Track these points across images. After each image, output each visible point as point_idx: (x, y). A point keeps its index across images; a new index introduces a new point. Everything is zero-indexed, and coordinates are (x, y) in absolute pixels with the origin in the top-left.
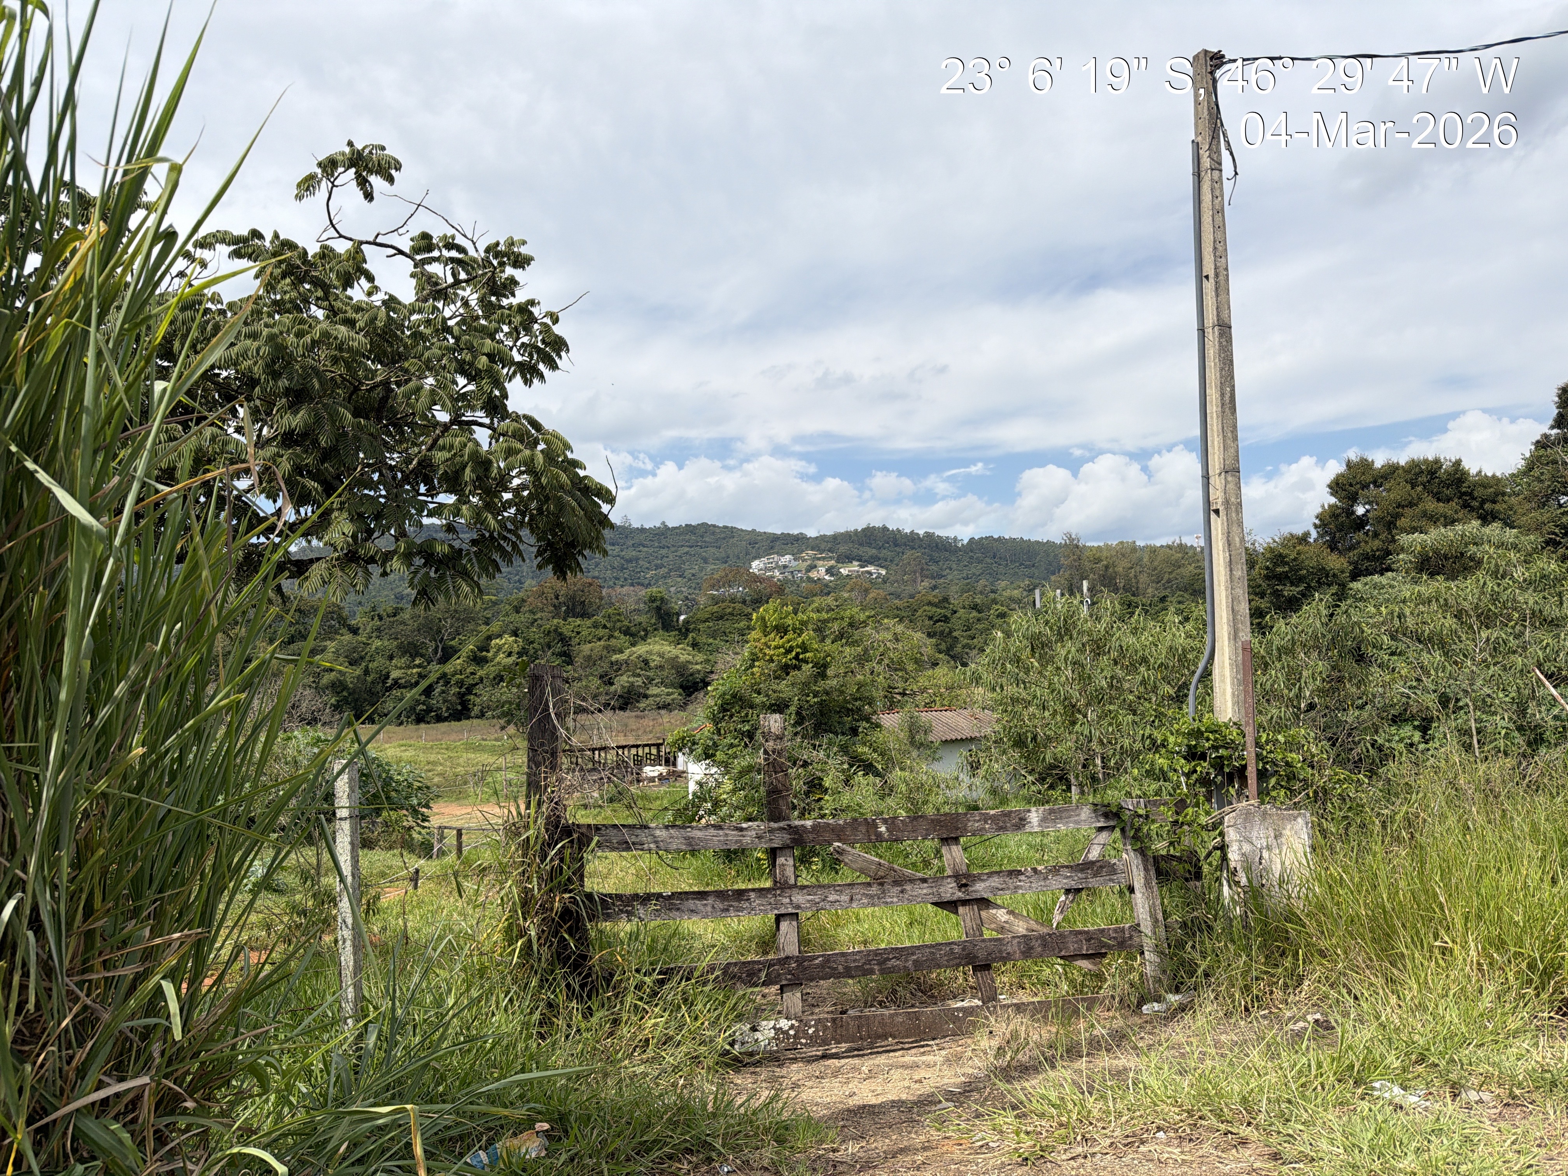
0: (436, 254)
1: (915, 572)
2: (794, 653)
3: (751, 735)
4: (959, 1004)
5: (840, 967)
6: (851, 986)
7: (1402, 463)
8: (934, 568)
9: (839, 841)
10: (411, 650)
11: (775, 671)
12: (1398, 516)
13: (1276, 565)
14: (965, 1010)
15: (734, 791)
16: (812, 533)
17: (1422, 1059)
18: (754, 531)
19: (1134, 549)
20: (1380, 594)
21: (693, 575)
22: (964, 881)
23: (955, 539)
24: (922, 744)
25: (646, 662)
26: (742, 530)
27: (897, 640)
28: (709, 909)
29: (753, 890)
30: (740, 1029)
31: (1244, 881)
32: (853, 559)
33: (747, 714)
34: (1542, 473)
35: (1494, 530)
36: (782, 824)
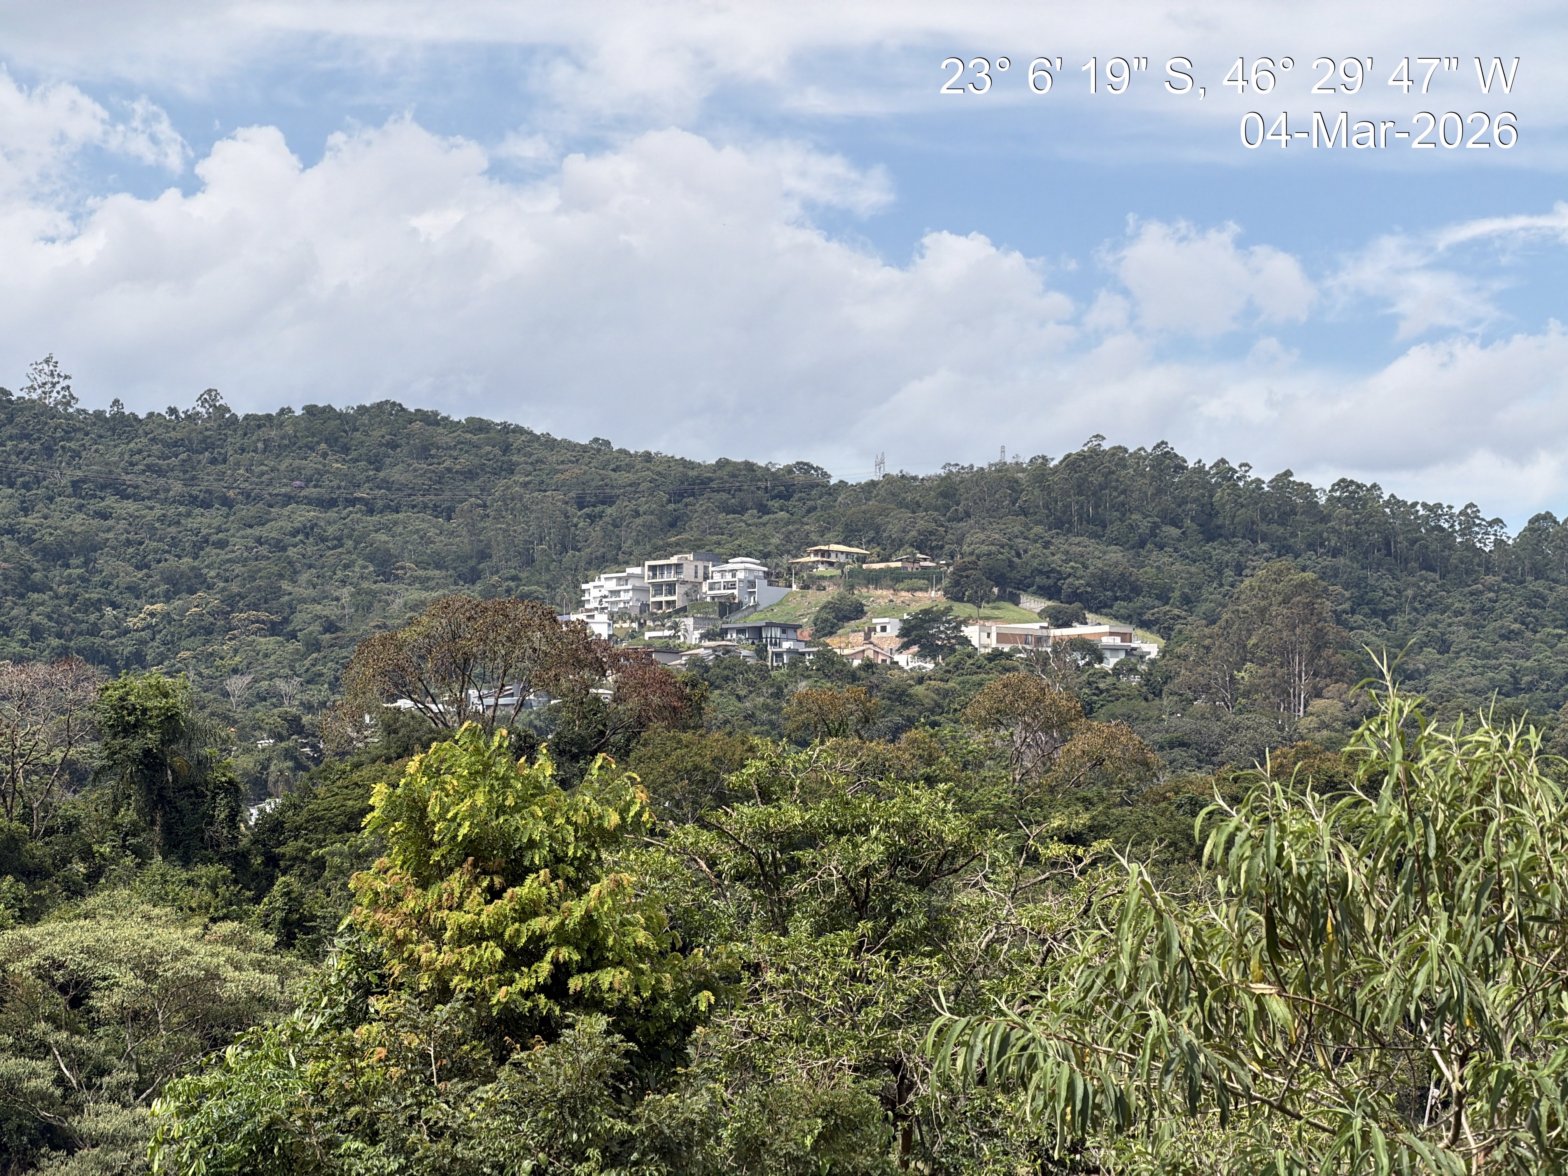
2: (543, 968)
11: (452, 1043)
18: (600, 446)
23: (1469, 516)
25: (77, 992)
32: (1024, 586)
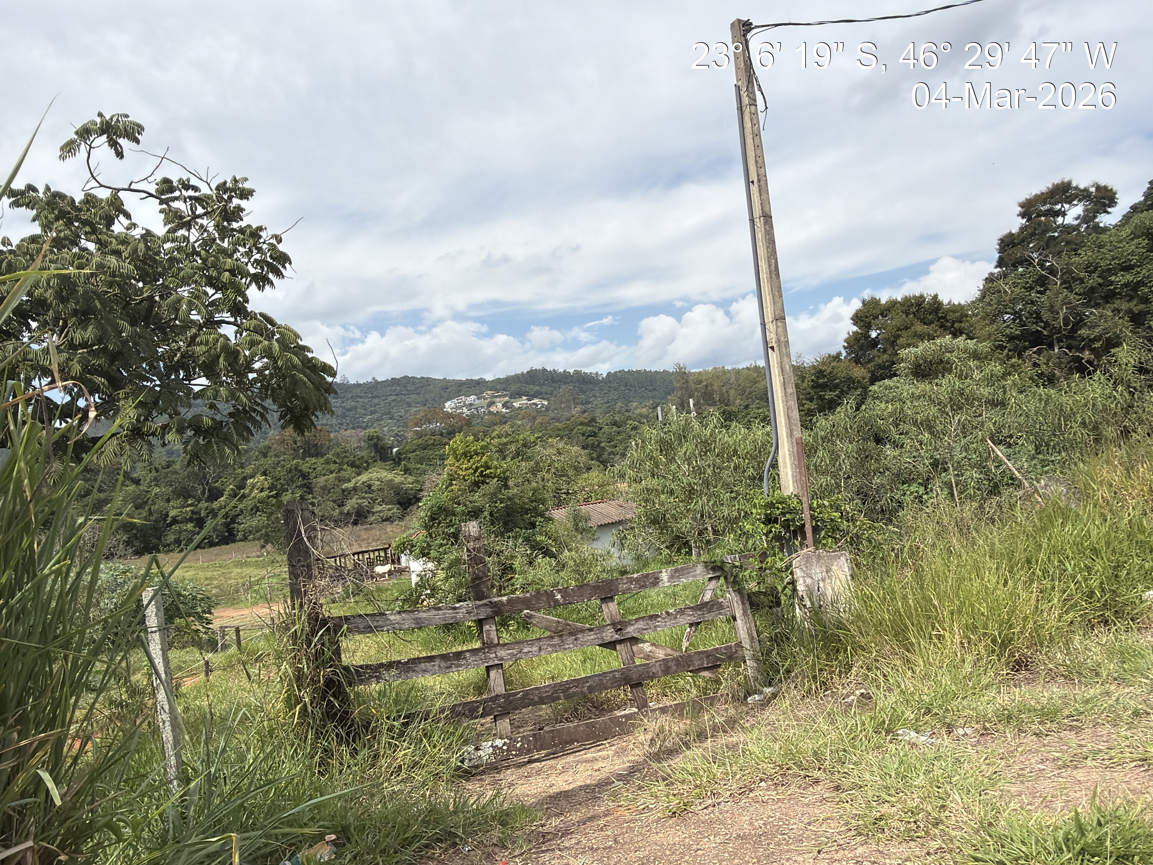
0: (177, 194)
1: (569, 401)
2: (479, 472)
3: (455, 536)
4: (623, 713)
5: (536, 698)
6: (545, 710)
7: (899, 299)
8: (583, 397)
9: (528, 609)
10: (184, 493)
11: (469, 487)
12: (898, 337)
13: (818, 378)
14: (628, 717)
15: (446, 579)
16: (489, 377)
17: (928, 711)
18: (445, 379)
19: (724, 372)
20: (890, 393)
21: (401, 417)
22: (619, 627)
23: (597, 374)
24: (584, 530)
25: (369, 487)
26: (436, 380)
27: (560, 453)
28: (436, 668)
29: (468, 651)
30: (467, 751)
31: (808, 604)
32: (523, 395)
33: (451, 521)
34: (991, 300)
35: (960, 341)
36: (485, 601)
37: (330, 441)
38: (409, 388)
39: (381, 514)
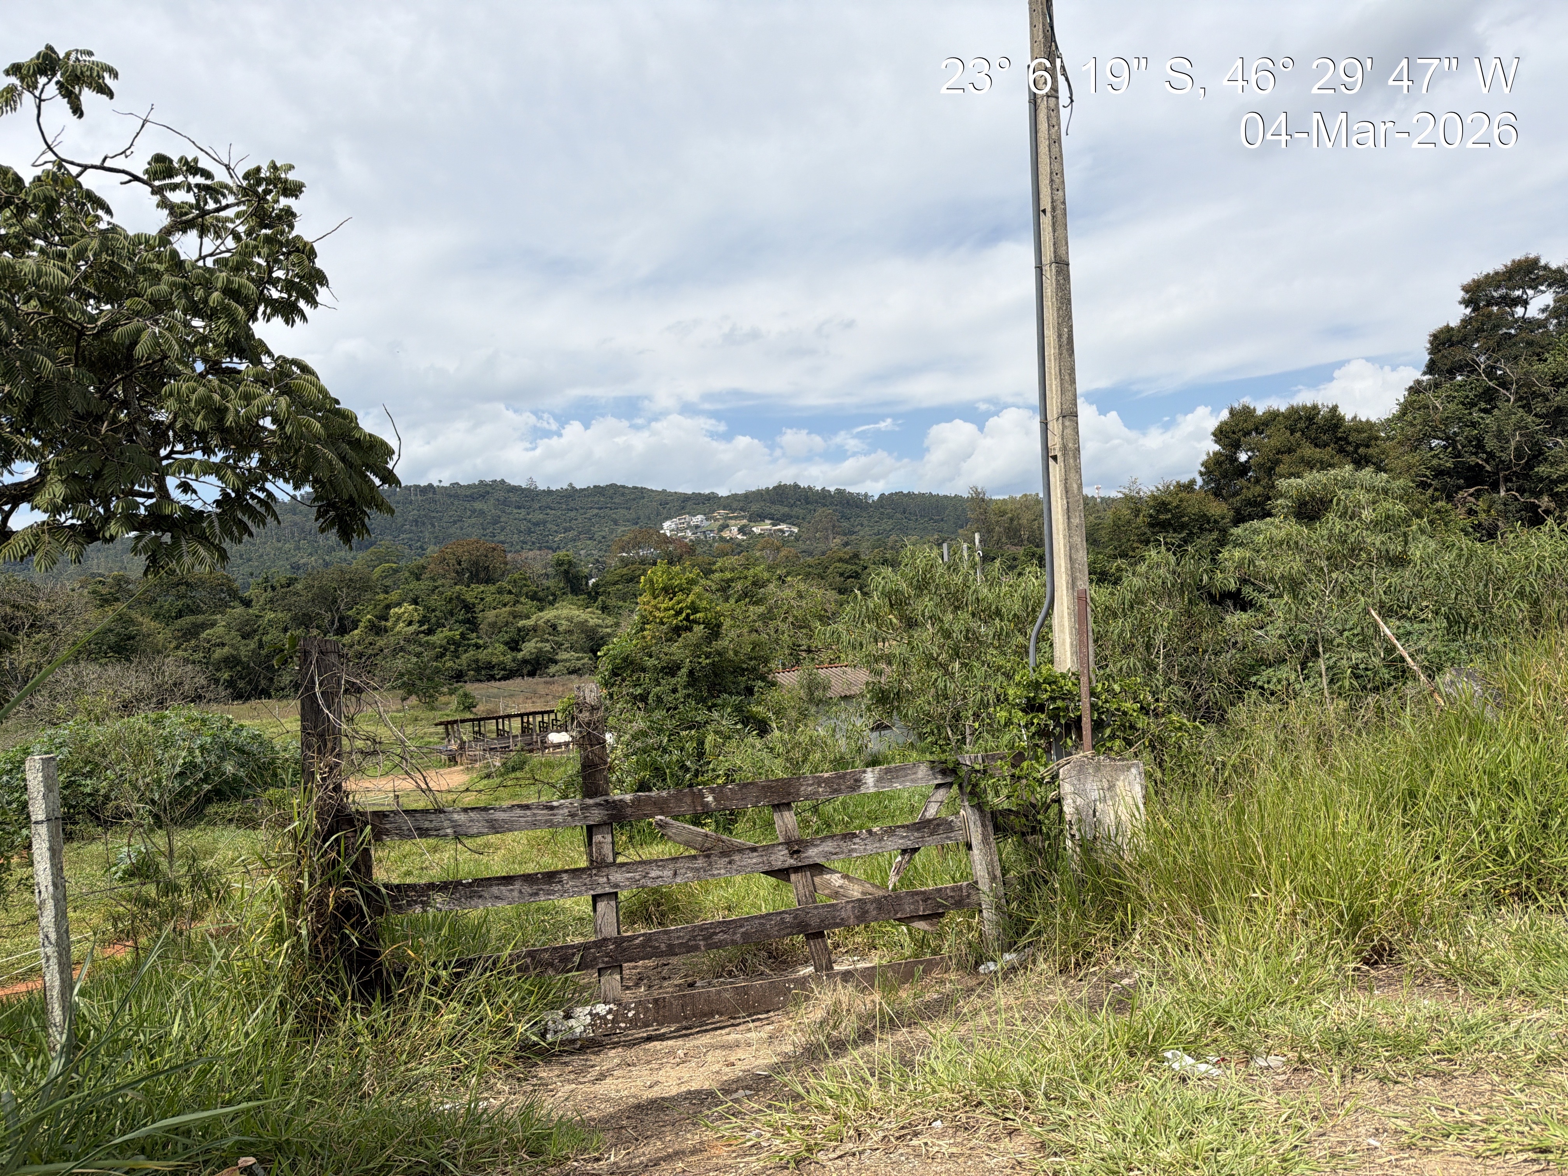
0: (179, 179)
1: (827, 529)
2: (684, 615)
3: (643, 699)
4: (792, 975)
5: (663, 945)
7: (1283, 409)
8: (845, 524)
9: (662, 814)
10: (306, 622)
11: (666, 634)
12: (1277, 462)
13: (1159, 512)
14: (798, 981)
16: (723, 492)
18: (664, 491)
21: (604, 537)
22: (796, 848)
23: (866, 495)
24: (821, 700)
25: (554, 627)
26: (652, 491)
27: (801, 597)
28: (516, 894)
29: (566, 871)
30: (552, 1019)
31: (1077, 835)
32: (765, 518)
33: (638, 679)
34: (1415, 418)
35: (1366, 474)
36: (598, 800)
37: (506, 563)
38: (616, 500)
39: (568, 664)
